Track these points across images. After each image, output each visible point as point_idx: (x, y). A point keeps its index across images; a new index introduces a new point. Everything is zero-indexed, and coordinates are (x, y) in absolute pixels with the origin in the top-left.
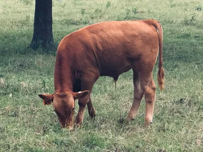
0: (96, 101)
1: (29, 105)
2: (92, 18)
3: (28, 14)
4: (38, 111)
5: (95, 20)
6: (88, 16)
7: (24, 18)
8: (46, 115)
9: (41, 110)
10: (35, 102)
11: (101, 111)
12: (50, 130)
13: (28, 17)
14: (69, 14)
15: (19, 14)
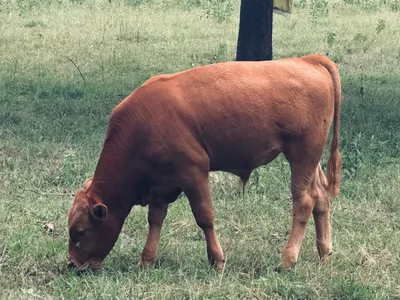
0: (359, 214)
1: (226, 218)
2: (349, 51)
3: (222, 41)
4: (243, 231)
5: (354, 56)
6: (342, 47)
7: (214, 47)
8: (260, 237)
9: (250, 230)
10: (238, 213)
11: (368, 234)
12: (268, 269)
13: (223, 47)
14: (304, 43)
15: (205, 41)
